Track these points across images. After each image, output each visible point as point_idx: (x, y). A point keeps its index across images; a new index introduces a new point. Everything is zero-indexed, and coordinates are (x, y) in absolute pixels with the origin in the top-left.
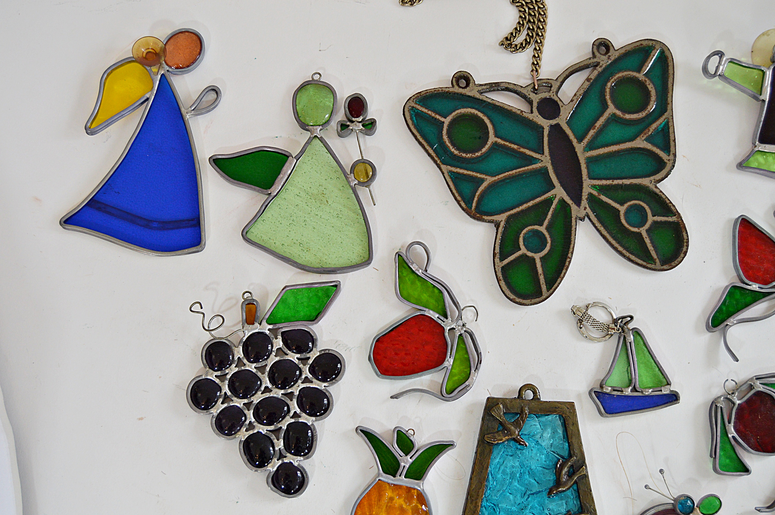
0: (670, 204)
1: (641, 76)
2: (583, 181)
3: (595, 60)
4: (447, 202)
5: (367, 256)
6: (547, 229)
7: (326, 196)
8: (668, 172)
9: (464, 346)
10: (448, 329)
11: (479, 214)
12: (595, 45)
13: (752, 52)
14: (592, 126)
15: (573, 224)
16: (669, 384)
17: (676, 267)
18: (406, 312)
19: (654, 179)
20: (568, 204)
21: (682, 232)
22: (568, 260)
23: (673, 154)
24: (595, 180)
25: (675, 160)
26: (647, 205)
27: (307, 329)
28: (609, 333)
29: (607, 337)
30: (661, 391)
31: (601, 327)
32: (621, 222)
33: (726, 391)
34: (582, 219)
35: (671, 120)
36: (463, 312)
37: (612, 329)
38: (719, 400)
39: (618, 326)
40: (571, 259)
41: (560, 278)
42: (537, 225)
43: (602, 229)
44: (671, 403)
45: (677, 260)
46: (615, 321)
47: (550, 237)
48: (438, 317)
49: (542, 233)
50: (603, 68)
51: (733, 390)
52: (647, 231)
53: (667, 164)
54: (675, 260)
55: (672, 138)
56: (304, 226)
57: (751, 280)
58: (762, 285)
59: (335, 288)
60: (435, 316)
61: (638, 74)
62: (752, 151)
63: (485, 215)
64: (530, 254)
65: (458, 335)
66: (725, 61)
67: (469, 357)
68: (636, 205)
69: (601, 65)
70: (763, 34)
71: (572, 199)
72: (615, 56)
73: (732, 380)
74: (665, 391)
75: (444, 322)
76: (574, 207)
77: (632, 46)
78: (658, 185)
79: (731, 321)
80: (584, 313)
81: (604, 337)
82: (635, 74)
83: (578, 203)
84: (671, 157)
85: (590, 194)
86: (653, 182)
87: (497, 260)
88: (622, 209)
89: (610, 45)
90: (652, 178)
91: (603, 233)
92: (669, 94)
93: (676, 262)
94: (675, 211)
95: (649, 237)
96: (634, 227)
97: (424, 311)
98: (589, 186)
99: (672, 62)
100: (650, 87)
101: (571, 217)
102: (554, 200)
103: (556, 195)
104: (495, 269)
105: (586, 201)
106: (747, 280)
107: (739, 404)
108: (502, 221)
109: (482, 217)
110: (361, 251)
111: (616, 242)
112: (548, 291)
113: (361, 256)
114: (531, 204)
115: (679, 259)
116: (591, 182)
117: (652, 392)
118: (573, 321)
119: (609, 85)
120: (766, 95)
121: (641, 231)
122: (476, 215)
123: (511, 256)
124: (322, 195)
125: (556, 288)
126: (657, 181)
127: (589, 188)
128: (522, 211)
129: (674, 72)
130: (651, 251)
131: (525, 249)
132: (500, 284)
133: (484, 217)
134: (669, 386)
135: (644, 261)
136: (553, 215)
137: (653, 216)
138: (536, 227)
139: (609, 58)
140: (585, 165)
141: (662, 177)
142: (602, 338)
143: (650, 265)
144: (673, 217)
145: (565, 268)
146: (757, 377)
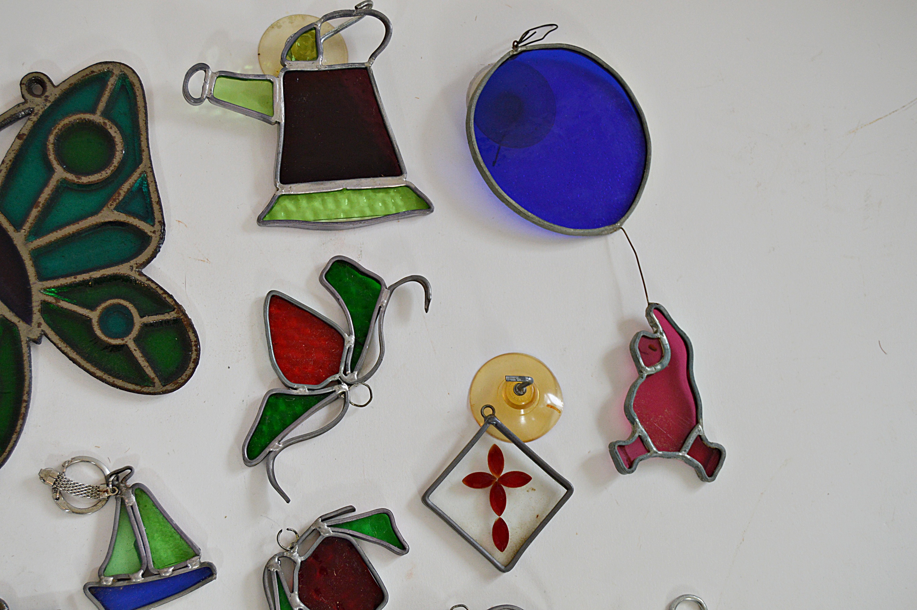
0: (164, 296)
1: (97, 118)
2: (32, 286)
3: (27, 106)
8: (156, 250)
12: (24, 84)
13: (259, 54)
14: (34, 203)
15: (24, 351)
16: (196, 554)
19: (136, 264)
20: (13, 323)
21: (188, 332)
22: (24, 404)
23: (159, 222)
24: (49, 281)
25: (164, 229)
26: (131, 302)
28: (101, 498)
29: (100, 504)
30: (187, 566)
31: (89, 492)
32: (96, 334)
33: (281, 547)
34: (37, 341)
35: (150, 174)
37: (104, 492)
38: (272, 563)
39: (111, 486)
40: (28, 402)
41: (16, 433)
43: (68, 350)
44: (204, 582)
45: (185, 374)
46: (107, 480)
50: (39, 115)
51: (293, 543)
52: (136, 340)
53: (153, 238)
54: (182, 375)
55: (154, 199)
57: (296, 382)
58: (313, 386)
61: (92, 116)
62: (274, 196)
66: (212, 77)
68: (114, 305)
69: (36, 111)
70: (272, 27)
71: (18, 314)
72: (56, 95)
74: (194, 566)
76: (22, 326)
77: (79, 77)
78: (144, 271)
79: (275, 445)
80: (59, 478)
81: (95, 505)
82: (88, 116)
83: (28, 319)
84: (157, 227)
85: (44, 303)
86: (134, 269)
88: (94, 316)
89: (46, 80)
90: (132, 262)
91: (70, 355)
92: (142, 136)
93: (184, 377)
94: (173, 303)
95: (139, 349)
96: (115, 338)
98: (42, 291)
99: (140, 90)
100: (113, 131)
101: (21, 342)
105: (38, 313)
106: (291, 383)
107: (302, 562)
111: (92, 365)
115: (188, 372)
116: (43, 285)
117: (173, 571)
118: (45, 491)
119: (52, 138)
120: (280, 115)
121: (126, 342)
126: (141, 265)
127: (40, 294)
129: (145, 103)
130: (145, 368)
134: (197, 557)
135: (137, 384)
137: (142, 317)
139: (46, 100)
140: (31, 262)
141: (147, 258)
142: (93, 507)
143: (146, 388)
144: (170, 313)
145: (22, 417)
146: (323, 518)
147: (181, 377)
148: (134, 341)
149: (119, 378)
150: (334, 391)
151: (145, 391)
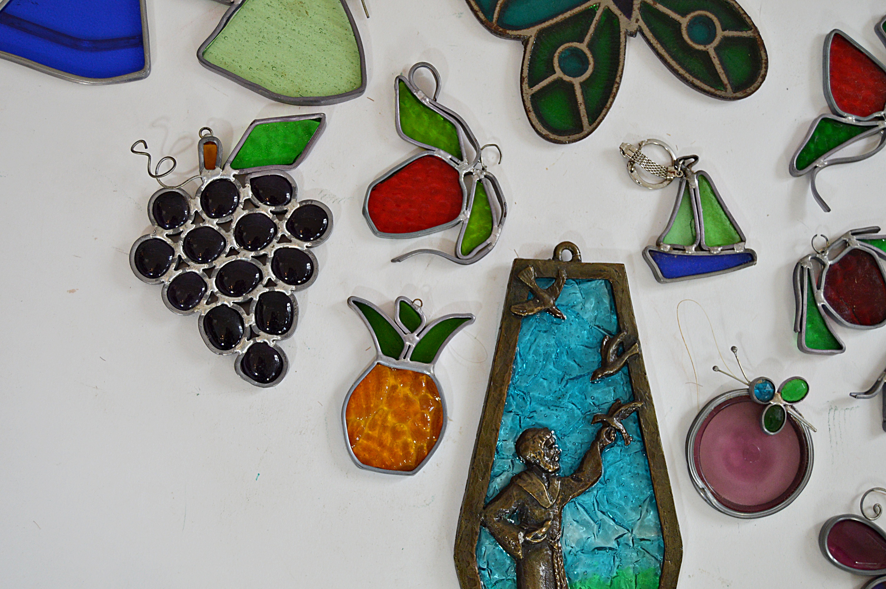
0: (744, 16)
4: (461, 14)
5: (359, 83)
6: (589, 46)
7: (305, 5)
9: (484, 196)
10: (464, 174)
11: (502, 28)
15: (621, 40)
16: (743, 240)
17: (753, 95)
18: (410, 153)
20: (616, 15)
21: (760, 51)
22: (616, 85)
26: (716, 16)
27: (283, 174)
28: (668, 177)
29: (666, 183)
30: (733, 249)
31: (658, 171)
32: (683, 38)
33: (814, 249)
34: (633, 35)
36: (483, 153)
37: (672, 172)
38: (806, 260)
39: (679, 169)
40: (619, 84)
41: (606, 108)
42: (575, 42)
43: (658, 46)
44: (746, 265)
45: (753, 86)
46: (675, 163)
47: (593, 57)
48: (451, 159)
49: (582, 51)
51: (824, 248)
52: (716, 49)
54: (751, 86)
56: (278, 44)
57: (846, 111)
58: (860, 117)
59: (318, 123)
60: (447, 157)
63: (509, 29)
64: (567, 78)
65: (476, 181)
67: (491, 209)
68: (701, 16)
71: (620, 8)
73: (822, 235)
74: (739, 249)
75: (458, 164)
76: (623, 19)
79: (820, 161)
80: (636, 153)
81: (661, 183)
83: (628, 14)
85: (644, 3)
87: (526, 86)
88: (684, 22)
91: (660, 52)
93: (752, 88)
94: (751, 24)
95: (718, 57)
96: (699, 43)
97: (432, 151)
101: (620, 32)
102: (598, 9)
103: (600, 4)
104: (523, 97)
105: (638, 11)
106: (841, 111)
107: (830, 265)
108: (531, 36)
109: (505, 31)
110: (351, 76)
111: (677, 63)
112: (590, 125)
113: (351, 82)
114: (568, 14)
115: (756, 85)
117: (722, 250)
118: (621, 163)
121: (708, 49)
122: (498, 29)
123: (543, 82)
124: (300, 4)
125: (601, 121)
128: (557, 24)
130: (720, 75)
131: (561, 72)
132: (530, 117)
133: (508, 32)
134: (743, 243)
135: (712, 87)
136: (596, 29)
137: (724, 30)
138: (575, 44)
142: (659, 185)
143: (719, 91)
144: (748, 32)
145: (612, 96)
146: (853, 232)
147: (749, 87)
148: (714, 49)
149: (698, 78)
150: (877, 126)
151: (718, 93)
